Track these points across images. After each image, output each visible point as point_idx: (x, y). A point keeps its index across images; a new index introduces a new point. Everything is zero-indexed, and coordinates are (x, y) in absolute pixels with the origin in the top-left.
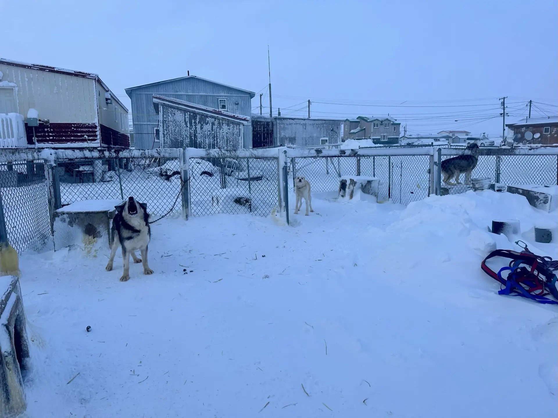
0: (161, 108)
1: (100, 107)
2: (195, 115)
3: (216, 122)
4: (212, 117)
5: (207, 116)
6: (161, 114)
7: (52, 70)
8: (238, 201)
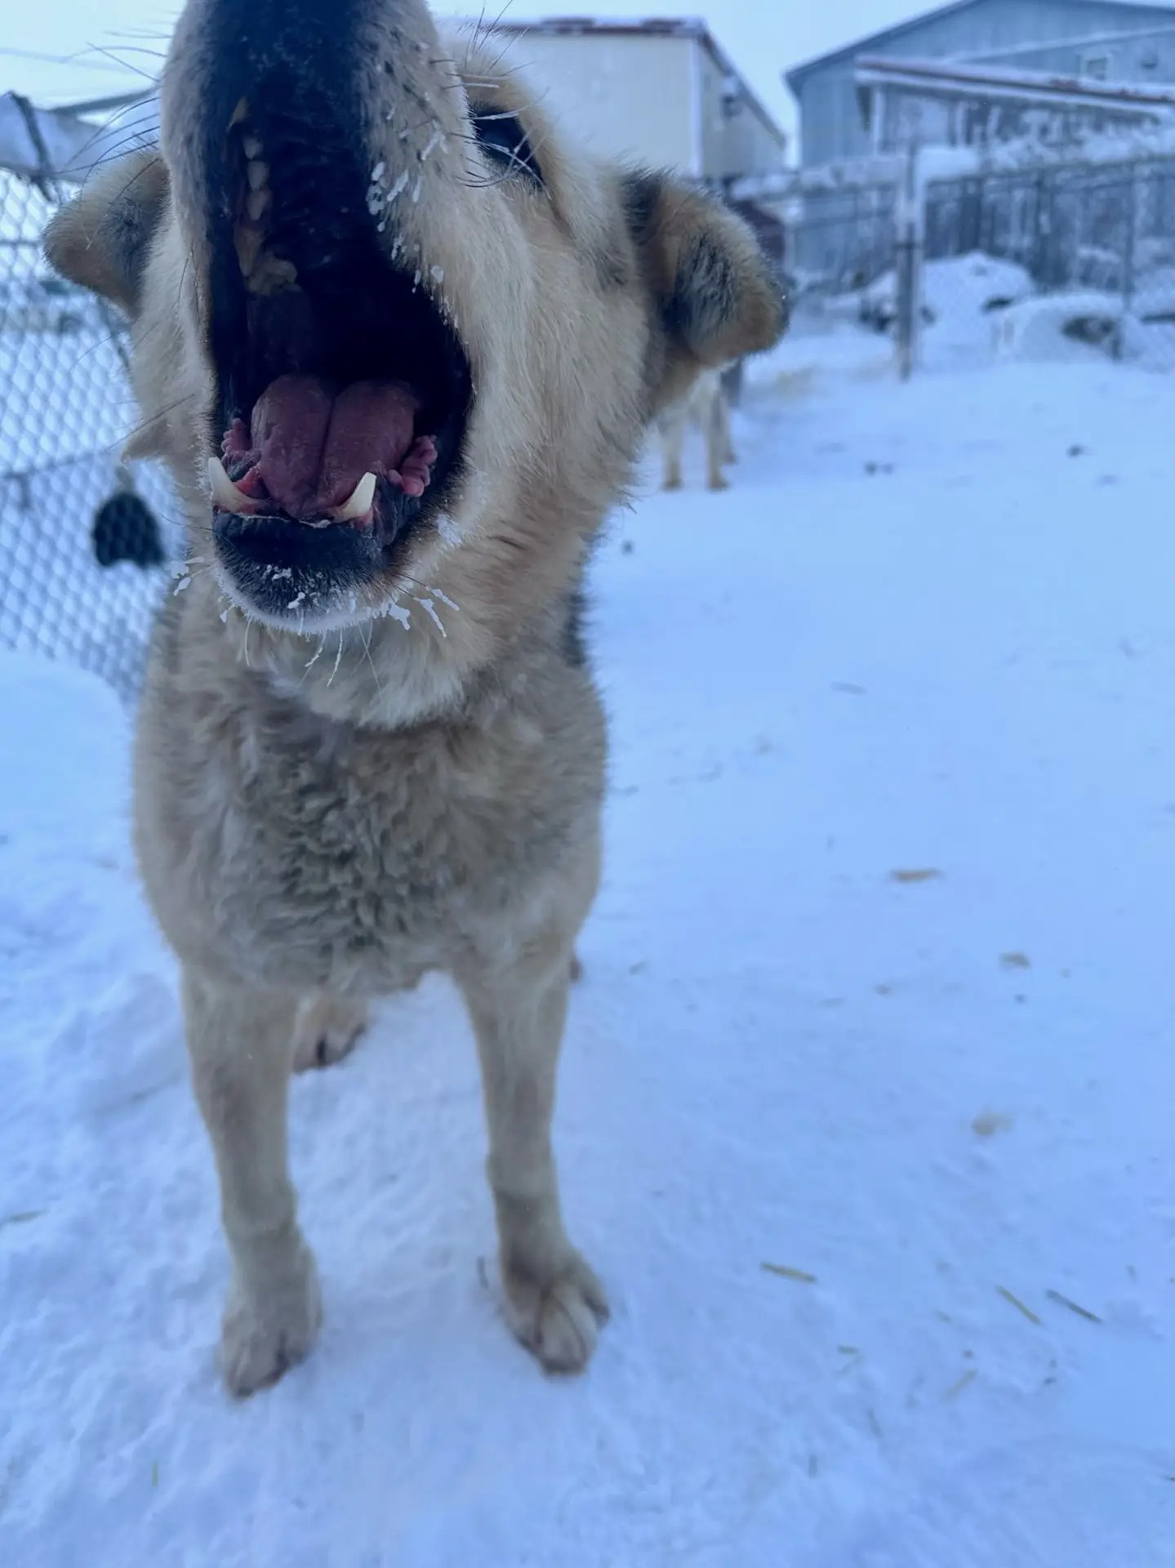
0: (878, 101)
1: (706, 125)
2: (985, 103)
3: (1056, 124)
4: (1042, 106)
5: (1026, 106)
6: (877, 119)
7: (588, 28)
8: (1079, 329)
